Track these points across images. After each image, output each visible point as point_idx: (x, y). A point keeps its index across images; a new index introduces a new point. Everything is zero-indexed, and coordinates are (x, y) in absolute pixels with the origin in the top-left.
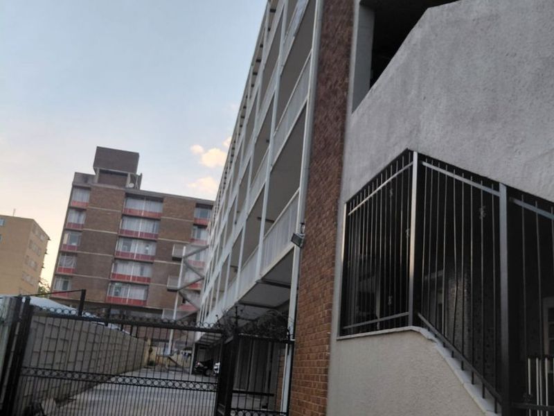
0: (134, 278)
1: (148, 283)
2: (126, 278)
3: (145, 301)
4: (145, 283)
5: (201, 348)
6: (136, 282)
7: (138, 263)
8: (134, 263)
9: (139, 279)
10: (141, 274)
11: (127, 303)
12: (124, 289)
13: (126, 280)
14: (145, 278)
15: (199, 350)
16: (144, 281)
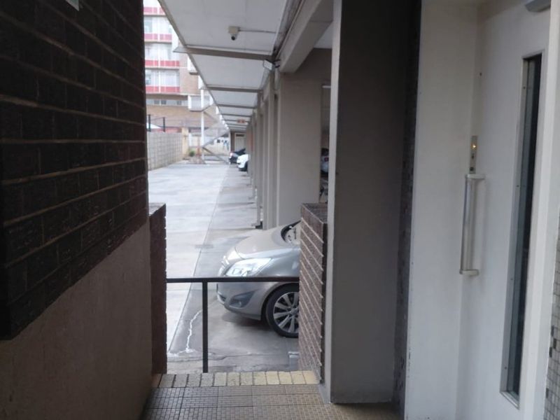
0: (162, 63)
1: (178, 68)
2: (154, 63)
3: (178, 88)
4: (175, 67)
5: (237, 135)
6: (165, 67)
7: (163, 45)
8: (159, 45)
9: (168, 63)
10: (170, 58)
11: (160, 92)
12: (154, 77)
13: (154, 67)
14: (174, 62)
15: (236, 138)
16: (174, 65)
